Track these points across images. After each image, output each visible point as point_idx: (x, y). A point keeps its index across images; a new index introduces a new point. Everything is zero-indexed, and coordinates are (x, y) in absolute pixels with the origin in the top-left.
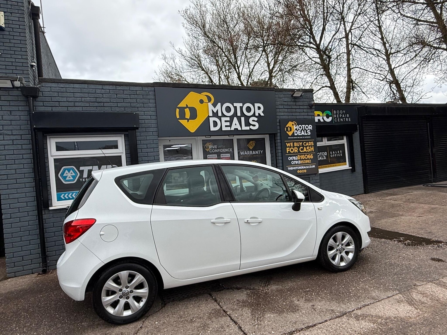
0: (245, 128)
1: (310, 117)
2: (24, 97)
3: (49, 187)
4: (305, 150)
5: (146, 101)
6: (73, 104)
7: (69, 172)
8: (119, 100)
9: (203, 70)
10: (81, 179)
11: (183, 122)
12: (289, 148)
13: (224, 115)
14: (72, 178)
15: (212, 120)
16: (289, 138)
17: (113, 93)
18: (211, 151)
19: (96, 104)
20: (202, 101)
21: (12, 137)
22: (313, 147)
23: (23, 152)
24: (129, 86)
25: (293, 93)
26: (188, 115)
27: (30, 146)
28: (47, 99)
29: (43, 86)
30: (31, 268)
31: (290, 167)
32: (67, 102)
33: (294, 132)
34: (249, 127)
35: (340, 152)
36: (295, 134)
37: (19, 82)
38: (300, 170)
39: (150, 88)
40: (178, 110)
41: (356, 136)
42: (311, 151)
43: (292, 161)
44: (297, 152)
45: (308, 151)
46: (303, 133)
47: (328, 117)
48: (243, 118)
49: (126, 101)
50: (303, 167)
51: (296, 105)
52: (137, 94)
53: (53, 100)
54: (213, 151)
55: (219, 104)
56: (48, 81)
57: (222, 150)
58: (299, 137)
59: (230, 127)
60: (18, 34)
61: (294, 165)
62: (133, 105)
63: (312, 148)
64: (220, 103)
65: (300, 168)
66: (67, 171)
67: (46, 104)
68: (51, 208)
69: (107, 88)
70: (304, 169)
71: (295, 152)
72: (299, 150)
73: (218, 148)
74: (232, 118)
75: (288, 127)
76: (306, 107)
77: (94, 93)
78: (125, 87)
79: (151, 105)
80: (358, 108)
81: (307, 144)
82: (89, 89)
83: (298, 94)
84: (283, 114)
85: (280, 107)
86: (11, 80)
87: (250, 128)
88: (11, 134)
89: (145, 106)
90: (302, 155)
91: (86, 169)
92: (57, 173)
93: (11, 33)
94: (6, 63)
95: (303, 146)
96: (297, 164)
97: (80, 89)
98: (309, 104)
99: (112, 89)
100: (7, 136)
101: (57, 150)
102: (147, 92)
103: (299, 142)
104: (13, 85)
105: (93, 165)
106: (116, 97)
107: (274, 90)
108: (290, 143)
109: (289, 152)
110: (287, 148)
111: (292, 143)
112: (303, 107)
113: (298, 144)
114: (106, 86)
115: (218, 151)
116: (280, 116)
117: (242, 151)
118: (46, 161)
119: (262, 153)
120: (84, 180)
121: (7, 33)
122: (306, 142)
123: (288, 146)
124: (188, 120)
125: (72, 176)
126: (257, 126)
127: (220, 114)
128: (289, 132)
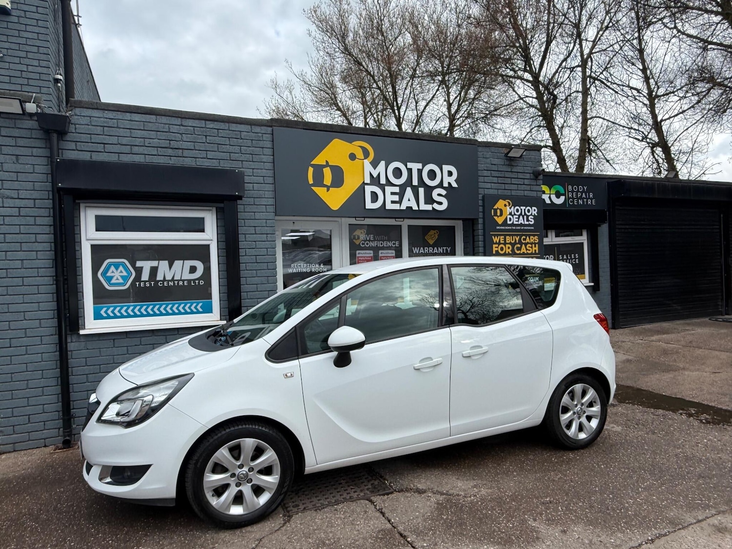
0: (424, 207)
1: (534, 194)
2: (42, 131)
3: (81, 293)
4: (523, 250)
5: (257, 150)
6: (129, 149)
7: (117, 269)
8: (209, 147)
9: (339, 109)
10: (137, 283)
11: (319, 191)
12: (497, 246)
13: (389, 183)
14: (121, 281)
15: (369, 189)
16: (497, 228)
17: (200, 133)
18: (363, 244)
19: (170, 152)
20: (353, 157)
21: (18, 203)
22: (537, 245)
23: (37, 229)
24: (229, 123)
25: (508, 150)
26: (328, 179)
27: (49, 221)
28: (84, 138)
29: (76, 115)
30: (43, 437)
32: (119, 146)
33: (507, 218)
34: (431, 205)
35: (575, 256)
36: (509, 222)
37: (35, 105)
39: (265, 127)
40: (311, 170)
41: (604, 230)
42: (534, 252)
44: (511, 252)
45: (528, 251)
46: (521, 221)
47: (558, 195)
48: (423, 189)
49: (222, 148)
51: (511, 172)
52: (243, 137)
53: (93, 141)
54: (367, 244)
55: (383, 163)
56: (87, 106)
57: (382, 244)
58: (514, 228)
59: (399, 205)
60: (34, 22)
62: (234, 156)
63: (535, 247)
66: (113, 268)
67: (80, 146)
68: (82, 332)
69: (190, 125)
71: (507, 253)
72: (513, 250)
73: (375, 240)
74: (403, 188)
75: (496, 210)
76: (528, 176)
77: (167, 132)
78: (222, 124)
79: (265, 158)
80: (608, 183)
81: (528, 240)
82: (157, 124)
83: (517, 152)
84: (489, 185)
85: (486, 173)
86: (20, 100)
87: (433, 208)
88: (16, 197)
89: (255, 160)
91: (146, 266)
92: (95, 270)
93: (22, 20)
94: (12, 73)
95: (520, 242)
97: (142, 123)
98: (533, 171)
99: (198, 126)
100: (9, 200)
101: (97, 230)
102: (260, 135)
103: (515, 235)
104: (23, 109)
105: (159, 259)
106: (204, 141)
107: (477, 143)
108: (499, 237)
109: (497, 252)
110: (493, 245)
111: (503, 237)
112: (523, 175)
113: (513, 240)
114: (188, 120)
115: (375, 244)
116: (485, 189)
117: (416, 249)
118: (77, 247)
119: (449, 252)
120: (142, 284)
121: (14, 19)
122: (526, 236)
123: (495, 241)
124: (328, 188)
125: (122, 277)
126: (445, 204)
127: (383, 181)
128: (498, 218)
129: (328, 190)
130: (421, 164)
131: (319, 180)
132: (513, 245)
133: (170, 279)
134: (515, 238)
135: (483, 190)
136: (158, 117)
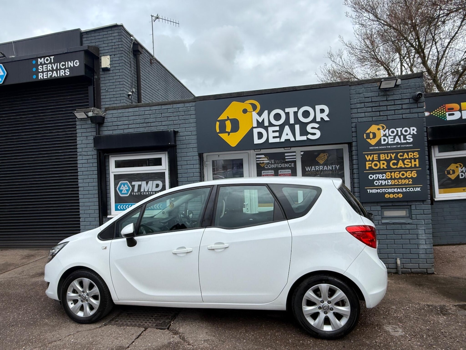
3: (109, 198)
4: (401, 164)
5: (187, 117)
6: (128, 127)
7: (124, 186)
8: (163, 119)
10: (133, 193)
11: (223, 136)
12: (370, 163)
13: (271, 125)
14: (126, 192)
15: (256, 131)
16: (370, 148)
17: (159, 113)
18: (266, 166)
19: (145, 125)
20: (245, 111)
21: (87, 157)
22: (417, 160)
23: (93, 169)
24: (173, 104)
25: (379, 83)
26: (229, 127)
28: (110, 124)
29: (107, 114)
31: (371, 189)
32: (124, 126)
33: (380, 139)
34: (306, 136)
36: (383, 143)
37: (92, 113)
38: (389, 193)
39: (192, 103)
40: (218, 123)
42: (413, 166)
43: (376, 180)
44: (386, 167)
45: (406, 166)
46: (397, 140)
48: (298, 125)
50: (395, 190)
51: (387, 100)
52: (180, 111)
53: (114, 125)
54: (270, 166)
56: (111, 109)
57: (280, 166)
58: (390, 147)
60: (118, 71)
61: (378, 186)
62: (175, 122)
63: (415, 161)
64: (267, 111)
65: (390, 190)
66: (122, 186)
67: (109, 128)
68: (108, 217)
69: (154, 109)
70: (398, 193)
71: (382, 168)
72: (388, 165)
73: (275, 163)
74: (282, 127)
75: (368, 134)
76: (407, 101)
77: (144, 115)
78: (169, 105)
79: (191, 121)
81: (406, 156)
82: (139, 112)
83: (390, 83)
84: (363, 115)
85: (359, 106)
86: (84, 112)
88: (87, 155)
89: (186, 122)
90: (395, 172)
91: (136, 184)
92: (115, 187)
93: (114, 71)
94: (110, 96)
95: (396, 158)
96: (385, 185)
97: (133, 112)
98: (412, 96)
99: (158, 109)
100: (84, 156)
101: (116, 167)
102: (189, 108)
103: (390, 153)
104: (87, 116)
105: (142, 181)
106: (161, 117)
107: (349, 84)
108: (372, 156)
109: (371, 168)
110: (366, 162)
111: (377, 155)
112: (401, 101)
113: (388, 157)
114: (153, 107)
115: (276, 166)
116: (358, 118)
117: (308, 167)
118: (107, 176)
119: (338, 169)
120: (135, 193)
121: (111, 72)
122: (404, 153)
123: (368, 160)
124: (229, 133)
125: (126, 190)
126: (318, 134)
127: (266, 124)
128: (371, 140)
129: (229, 135)
130: (296, 108)
131: (223, 129)
132: (388, 162)
133: (147, 191)
134: (390, 155)
135: (356, 119)
136: (140, 108)
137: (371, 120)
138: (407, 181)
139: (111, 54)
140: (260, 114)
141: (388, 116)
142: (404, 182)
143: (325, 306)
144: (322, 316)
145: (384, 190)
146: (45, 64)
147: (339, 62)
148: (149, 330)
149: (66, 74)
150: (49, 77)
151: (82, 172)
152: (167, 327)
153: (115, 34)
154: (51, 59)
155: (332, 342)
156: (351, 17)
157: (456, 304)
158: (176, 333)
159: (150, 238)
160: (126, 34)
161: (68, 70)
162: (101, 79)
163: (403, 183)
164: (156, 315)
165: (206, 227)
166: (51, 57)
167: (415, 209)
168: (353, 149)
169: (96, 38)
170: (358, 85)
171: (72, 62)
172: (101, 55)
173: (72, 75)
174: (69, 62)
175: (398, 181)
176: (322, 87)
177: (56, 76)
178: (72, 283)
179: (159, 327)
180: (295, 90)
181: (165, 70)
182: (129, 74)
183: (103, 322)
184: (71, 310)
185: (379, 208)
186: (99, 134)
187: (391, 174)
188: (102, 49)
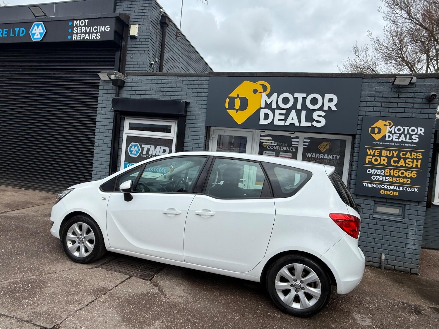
1: (426, 116)
3: (120, 156)
4: (402, 163)
5: (200, 90)
6: (145, 93)
7: (135, 147)
10: (141, 155)
11: (231, 113)
12: (371, 157)
13: (278, 107)
14: (135, 153)
15: (263, 112)
16: (373, 143)
17: (174, 83)
18: (269, 147)
19: (160, 93)
20: (255, 91)
21: (106, 117)
22: (420, 161)
24: (188, 76)
25: (393, 79)
26: (237, 105)
28: (129, 88)
29: (128, 79)
31: (367, 183)
32: (141, 91)
33: (385, 135)
34: (311, 123)
36: (387, 139)
37: (114, 76)
38: (385, 190)
39: (206, 77)
40: (228, 100)
42: (414, 166)
43: (374, 175)
44: (386, 164)
46: (402, 138)
48: (305, 111)
49: (184, 90)
51: (398, 97)
52: (194, 84)
53: (132, 90)
54: (272, 147)
55: (275, 95)
56: (131, 74)
57: (282, 148)
58: (393, 144)
59: (284, 122)
60: (144, 40)
61: (375, 181)
62: (188, 94)
63: (417, 162)
64: (277, 93)
65: (386, 187)
66: (133, 147)
67: (128, 92)
69: (171, 79)
70: (394, 191)
71: (382, 163)
72: (389, 163)
73: (277, 145)
74: (288, 111)
75: (374, 128)
76: (420, 101)
77: (160, 83)
78: (185, 77)
79: (204, 94)
81: (408, 155)
82: (157, 80)
83: (405, 80)
84: (371, 109)
85: (369, 99)
86: (107, 74)
87: (312, 125)
88: (105, 114)
89: (198, 95)
90: (394, 170)
91: (146, 147)
92: (127, 147)
95: (398, 156)
96: (382, 181)
98: (426, 96)
99: (174, 79)
100: (103, 115)
101: (129, 129)
102: (203, 82)
103: (393, 150)
104: (110, 78)
105: (151, 144)
106: (176, 87)
107: (363, 76)
108: (374, 150)
109: (370, 163)
110: (367, 156)
111: (379, 151)
112: (413, 100)
113: (390, 154)
114: (170, 77)
115: (278, 148)
116: (366, 112)
117: (309, 154)
118: (121, 136)
119: (338, 159)
120: (143, 155)
121: (138, 40)
122: (407, 152)
123: (369, 154)
124: (237, 111)
125: (136, 151)
126: (323, 122)
127: (274, 106)
128: (375, 135)
129: (236, 112)
130: (306, 94)
131: (232, 106)
133: (154, 155)
134: (393, 153)
135: (364, 112)
136: (158, 76)
137: (379, 115)
138: (405, 181)
139: (140, 24)
140: (269, 96)
141: (397, 113)
142: (402, 180)
143: (297, 285)
144: (293, 293)
145: (380, 185)
146: (80, 26)
147: (363, 57)
148: (133, 278)
149: (97, 38)
150: (82, 39)
151: (99, 130)
152: (150, 278)
153: (146, 5)
154: (85, 22)
155: (298, 319)
156: (383, 12)
157: (432, 307)
158: (156, 285)
159: (146, 196)
160: (156, 6)
161: (100, 34)
162: (128, 46)
163: (400, 182)
164: (142, 267)
165: (197, 193)
166: (86, 20)
167: (408, 208)
168: (356, 141)
169: (129, 6)
170: (371, 79)
171: (104, 27)
172: (130, 23)
173: (102, 40)
174: (101, 27)
175: (396, 179)
176: (334, 76)
177: (88, 39)
178: (73, 226)
179: (142, 278)
180: (307, 76)
181: (189, 45)
182: (154, 45)
183: (95, 265)
184: (69, 248)
185: (372, 203)
186: (118, 96)
187: (390, 171)
188: (133, 17)
